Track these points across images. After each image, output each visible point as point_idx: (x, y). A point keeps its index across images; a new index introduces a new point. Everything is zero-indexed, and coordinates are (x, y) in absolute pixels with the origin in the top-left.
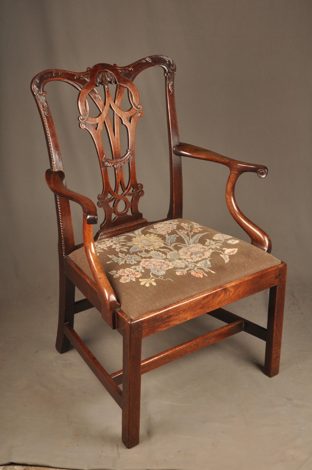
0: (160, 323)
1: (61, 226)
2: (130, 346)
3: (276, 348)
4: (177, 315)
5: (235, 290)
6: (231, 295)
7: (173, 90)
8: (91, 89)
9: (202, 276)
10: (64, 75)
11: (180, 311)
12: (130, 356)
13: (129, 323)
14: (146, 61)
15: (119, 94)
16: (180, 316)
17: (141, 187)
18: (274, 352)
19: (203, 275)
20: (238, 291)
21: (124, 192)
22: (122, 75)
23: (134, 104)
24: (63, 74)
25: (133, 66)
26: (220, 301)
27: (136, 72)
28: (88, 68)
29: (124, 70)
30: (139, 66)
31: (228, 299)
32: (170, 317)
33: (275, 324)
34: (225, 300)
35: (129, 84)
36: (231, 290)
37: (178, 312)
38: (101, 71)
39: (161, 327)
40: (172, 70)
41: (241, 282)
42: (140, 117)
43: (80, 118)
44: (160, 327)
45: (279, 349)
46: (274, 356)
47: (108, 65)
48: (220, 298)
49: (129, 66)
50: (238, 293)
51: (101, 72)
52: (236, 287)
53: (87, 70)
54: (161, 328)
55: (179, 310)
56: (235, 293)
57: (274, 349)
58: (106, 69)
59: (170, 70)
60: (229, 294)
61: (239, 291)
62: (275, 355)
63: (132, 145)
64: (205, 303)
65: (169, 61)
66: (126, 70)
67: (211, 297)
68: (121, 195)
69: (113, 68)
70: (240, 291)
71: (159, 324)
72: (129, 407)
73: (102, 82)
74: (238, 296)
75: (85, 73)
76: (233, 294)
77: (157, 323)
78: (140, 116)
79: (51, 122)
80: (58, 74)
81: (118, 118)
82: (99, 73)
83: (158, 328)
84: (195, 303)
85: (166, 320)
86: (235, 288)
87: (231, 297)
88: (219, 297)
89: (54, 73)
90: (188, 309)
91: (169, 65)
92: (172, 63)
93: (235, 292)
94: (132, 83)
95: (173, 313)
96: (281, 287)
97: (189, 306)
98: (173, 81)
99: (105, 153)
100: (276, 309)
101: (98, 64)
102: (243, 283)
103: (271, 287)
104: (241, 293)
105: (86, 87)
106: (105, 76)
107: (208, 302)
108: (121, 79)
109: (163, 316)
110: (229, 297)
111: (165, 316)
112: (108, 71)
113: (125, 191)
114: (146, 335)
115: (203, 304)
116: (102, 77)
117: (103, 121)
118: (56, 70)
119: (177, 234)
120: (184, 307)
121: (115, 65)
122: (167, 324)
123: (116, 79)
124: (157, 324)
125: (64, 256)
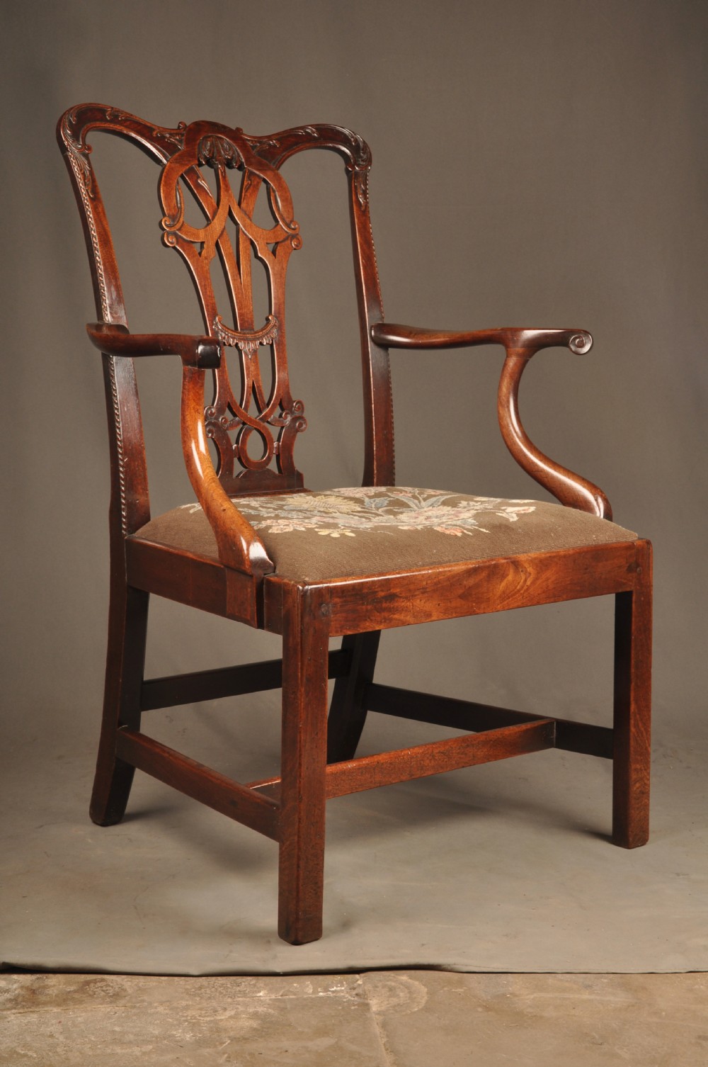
0: (369, 607)
1: (120, 456)
2: (301, 648)
3: (638, 766)
4: (407, 598)
5: (538, 573)
6: (528, 583)
7: (367, 203)
8: (187, 165)
9: (459, 534)
10: (128, 123)
11: (415, 590)
12: (302, 675)
13: (298, 588)
14: (306, 132)
15: (250, 191)
16: (415, 604)
17: (299, 408)
18: (634, 776)
19: (463, 532)
20: (544, 577)
21: (260, 412)
22: (254, 152)
23: (281, 216)
24: (126, 120)
25: (278, 137)
26: (504, 592)
27: (284, 151)
28: (180, 123)
29: (260, 142)
30: (292, 141)
31: (522, 592)
32: (392, 597)
33: (632, 698)
34: (516, 593)
35: (269, 173)
36: (528, 570)
37: (410, 590)
38: (210, 135)
39: (372, 618)
40: (362, 161)
41: (550, 557)
42: (295, 249)
43: (163, 223)
44: (369, 618)
45: (645, 770)
46: (635, 788)
47: (224, 127)
48: (503, 584)
49: (270, 137)
50: (544, 584)
51: (210, 137)
52: (543, 564)
53: (179, 126)
54: (371, 620)
55: (412, 587)
56: (539, 582)
57: (633, 767)
58: (221, 133)
59: (360, 160)
60: (526, 581)
61: (547, 579)
62: (638, 785)
63: (279, 306)
64: (471, 585)
65: (356, 140)
66: (264, 144)
67: (484, 574)
68: (256, 418)
69: (236, 135)
70: (550, 581)
71: (367, 611)
72: (299, 822)
73: (212, 157)
74: (544, 592)
75: (175, 132)
76: (533, 583)
77: (363, 604)
78: (296, 246)
79: (102, 214)
80: (117, 117)
81: (248, 243)
82: (206, 138)
83: (366, 620)
84: (448, 579)
85: (384, 605)
86: (538, 569)
87: (528, 588)
88: (502, 581)
89: (108, 113)
90: (434, 591)
91: (356, 149)
92: (361, 145)
93: (537, 579)
94: (276, 171)
95: (398, 590)
96: (642, 599)
97: (436, 584)
98: (366, 185)
99: (219, 310)
100: (633, 655)
101: (203, 121)
102: (556, 559)
103: (620, 591)
104: (551, 586)
105: (176, 159)
106: (217, 146)
107: (477, 586)
108: (253, 160)
109: (377, 592)
110: (525, 588)
111: (382, 591)
112: (223, 139)
113: (264, 409)
114: (339, 630)
115: (467, 587)
116: (212, 146)
117: (215, 241)
118: (112, 108)
119: (389, 497)
120: (425, 583)
121: (238, 130)
122: (386, 614)
123: (242, 157)
124: (364, 607)
125: (126, 535)
